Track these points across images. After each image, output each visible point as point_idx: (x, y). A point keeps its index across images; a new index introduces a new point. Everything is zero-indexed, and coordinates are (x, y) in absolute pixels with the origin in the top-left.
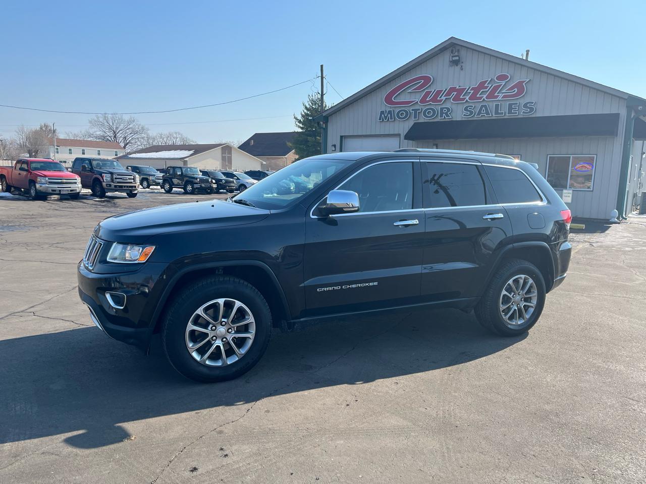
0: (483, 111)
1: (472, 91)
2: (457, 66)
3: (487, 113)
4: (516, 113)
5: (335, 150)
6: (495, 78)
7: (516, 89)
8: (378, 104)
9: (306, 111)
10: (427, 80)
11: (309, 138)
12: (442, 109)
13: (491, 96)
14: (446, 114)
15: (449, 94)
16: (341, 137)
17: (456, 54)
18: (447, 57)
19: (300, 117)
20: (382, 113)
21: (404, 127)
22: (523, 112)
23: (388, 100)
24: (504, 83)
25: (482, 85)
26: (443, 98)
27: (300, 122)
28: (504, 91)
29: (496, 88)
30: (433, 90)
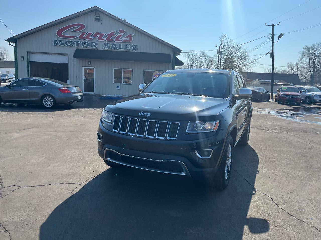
0: (114, 47)
1: (108, 36)
2: (99, 22)
3: (116, 48)
4: (129, 49)
5: (24, 60)
6: (118, 32)
7: (128, 38)
8: (52, 35)
10: (82, 26)
12: (92, 43)
13: (117, 39)
14: (95, 46)
15: (95, 35)
16: (27, 52)
17: (98, 15)
18: (92, 17)
20: (56, 41)
22: (132, 50)
24: (123, 34)
25: (112, 33)
26: (93, 37)
28: (123, 38)
29: (119, 36)
30: (87, 33)
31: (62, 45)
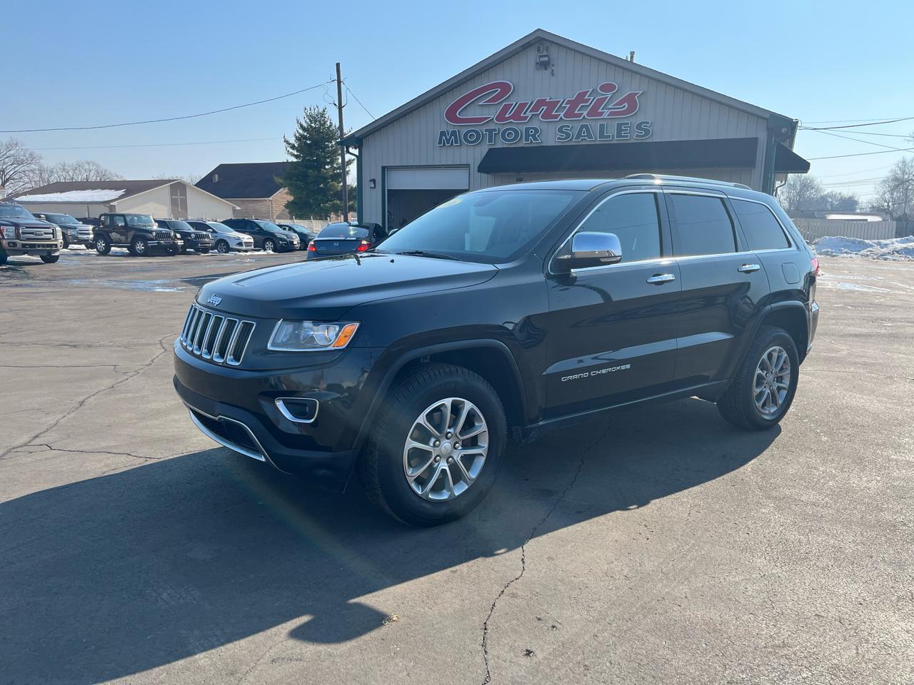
0: (584, 133)
1: (568, 106)
2: (546, 69)
3: (589, 136)
4: (627, 136)
5: (375, 187)
6: (598, 88)
7: (626, 104)
8: (436, 121)
9: (301, 131)
10: (505, 88)
11: (310, 171)
12: (527, 129)
13: (594, 112)
14: (534, 136)
15: (536, 108)
16: (383, 168)
17: (545, 53)
18: (532, 57)
19: (292, 141)
20: (443, 134)
21: (476, 155)
22: (637, 136)
23: (451, 115)
24: (610, 96)
25: (581, 97)
26: (529, 114)
27: (293, 147)
28: (610, 107)
29: (600, 102)
30: (515, 103)
31: (456, 142)
